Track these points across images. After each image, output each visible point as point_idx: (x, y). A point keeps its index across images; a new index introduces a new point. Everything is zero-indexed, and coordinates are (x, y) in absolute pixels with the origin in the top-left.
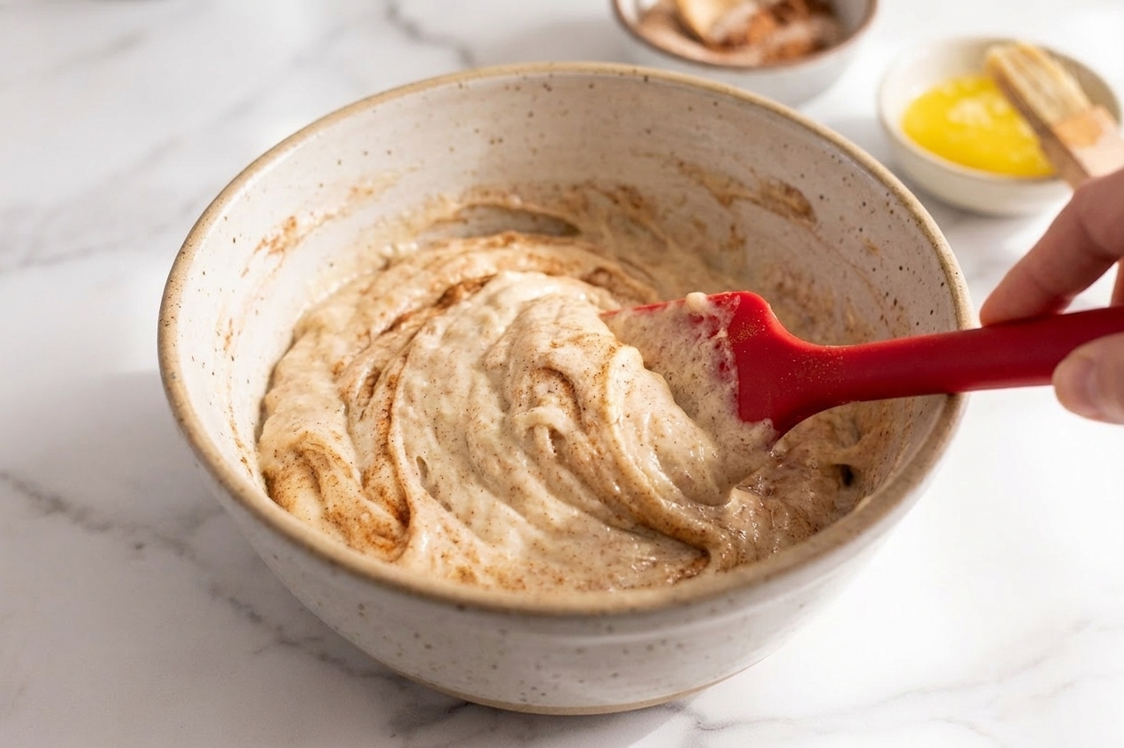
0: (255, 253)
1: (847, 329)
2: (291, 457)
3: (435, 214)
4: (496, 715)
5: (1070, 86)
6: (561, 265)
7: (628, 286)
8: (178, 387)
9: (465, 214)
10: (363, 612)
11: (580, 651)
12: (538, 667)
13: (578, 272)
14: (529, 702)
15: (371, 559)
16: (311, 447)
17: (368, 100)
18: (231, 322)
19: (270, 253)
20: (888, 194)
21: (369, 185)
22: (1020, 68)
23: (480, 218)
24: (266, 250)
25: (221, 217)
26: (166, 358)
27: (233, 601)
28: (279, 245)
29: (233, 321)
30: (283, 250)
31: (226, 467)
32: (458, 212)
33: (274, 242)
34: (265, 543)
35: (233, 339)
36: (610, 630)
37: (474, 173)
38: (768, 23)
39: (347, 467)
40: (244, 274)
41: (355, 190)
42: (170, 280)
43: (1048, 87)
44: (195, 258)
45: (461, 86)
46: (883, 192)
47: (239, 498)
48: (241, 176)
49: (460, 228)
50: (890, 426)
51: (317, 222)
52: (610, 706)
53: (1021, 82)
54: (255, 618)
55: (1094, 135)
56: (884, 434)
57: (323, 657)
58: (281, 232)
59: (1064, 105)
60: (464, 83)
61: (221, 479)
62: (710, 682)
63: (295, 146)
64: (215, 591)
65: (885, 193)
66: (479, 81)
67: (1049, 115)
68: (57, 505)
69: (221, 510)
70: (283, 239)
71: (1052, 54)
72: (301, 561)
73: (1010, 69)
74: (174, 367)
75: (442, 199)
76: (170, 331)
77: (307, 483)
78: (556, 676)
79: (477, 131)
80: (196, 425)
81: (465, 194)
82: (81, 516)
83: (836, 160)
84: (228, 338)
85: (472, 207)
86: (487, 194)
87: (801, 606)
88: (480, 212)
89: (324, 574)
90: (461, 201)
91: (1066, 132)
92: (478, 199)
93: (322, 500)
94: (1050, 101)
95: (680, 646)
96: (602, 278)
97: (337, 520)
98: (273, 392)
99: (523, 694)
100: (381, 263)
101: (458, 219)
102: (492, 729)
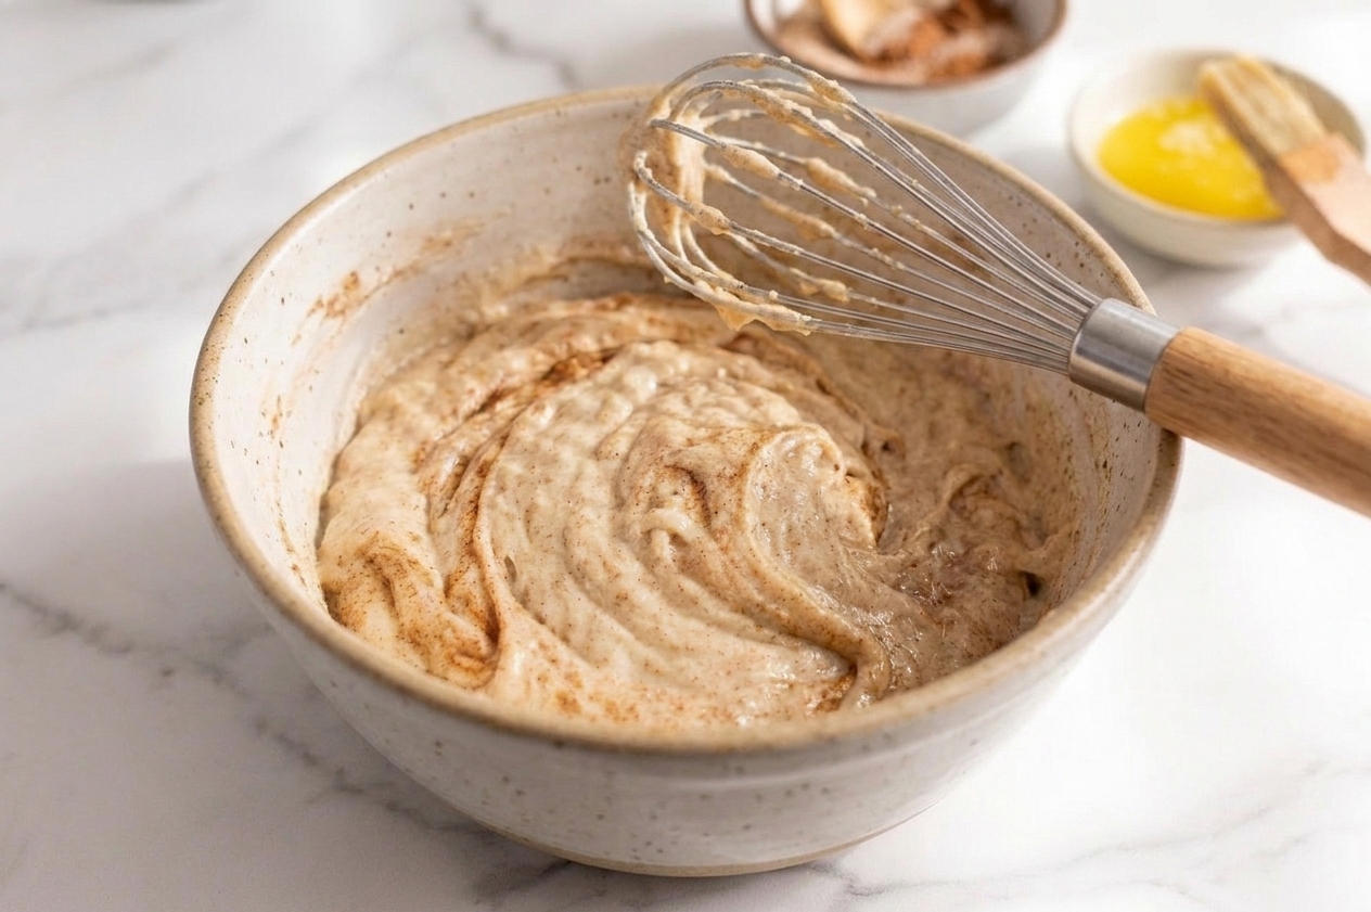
0: (309, 315)
1: (1029, 407)
2: (358, 565)
3: (527, 270)
4: (602, 876)
5: (1301, 110)
6: (692, 331)
7: (779, 352)
8: (214, 478)
9: (565, 270)
10: (440, 750)
11: (704, 797)
12: (654, 817)
13: (714, 339)
14: (644, 861)
15: (453, 687)
16: (384, 551)
17: (446, 131)
18: (279, 400)
19: (328, 315)
20: (1077, 244)
21: (447, 234)
22: (1241, 89)
23: (584, 275)
24: (322, 312)
25: (266, 273)
26: (201, 444)
27: (282, 738)
28: (338, 307)
29: (282, 398)
30: (342, 312)
31: (274, 577)
32: (554, 268)
33: (331, 303)
34: (320, 666)
35: (282, 421)
36: (740, 771)
37: (576, 220)
38: (934, 32)
39: (426, 574)
40: (294, 343)
41: (430, 240)
42: (204, 349)
43: (1274, 110)
44: (236, 323)
45: (558, 114)
46: (1070, 240)
47: (289, 613)
48: (290, 225)
49: (557, 286)
50: (1080, 525)
51: (385, 279)
52: (739, 866)
53: (1242, 105)
54: (310, 760)
55: (1330, 170)
56: (1074, 533)
57: (392, 807)
58: (340, 290)
59: (1293, 131)
60: (562, 110)
61: (266, 589)
62: (863, 836)
63: (356, 186)
64: (260, 726)
65: (1075, 242)
66: (580, 107)
67: (1276, 144)
68: (65, 623)
69: (268, 628)
70: (343, 299)
71: (1278, 71)
72: (364, 689)
73: (1228, 90)
74: (209, 453)
75: (536, 252)
76: (204, 410)
77: (379, 595)
78: (676, 828)
79: (579, 169)
80: (236, 525)
81: (564, 245)
82: (96, 635)
83: (1015, 201)
84: (275, 420)
85: (573, 261)
86: (590, 245)
87: (974, 743)
88: (583, 266)
89: (395, 706)
90: (559, 253)
91: (1296, 164)
92: (578, 251)
93: (397, 616)
94: (1276, 126)
95: (825, 791)
96: (746, 345)
97: (415, 639)
98: (338, 486)
99: (635, 850)
100: (463, 330)
101: (555, 275)
102: (601, 894)
